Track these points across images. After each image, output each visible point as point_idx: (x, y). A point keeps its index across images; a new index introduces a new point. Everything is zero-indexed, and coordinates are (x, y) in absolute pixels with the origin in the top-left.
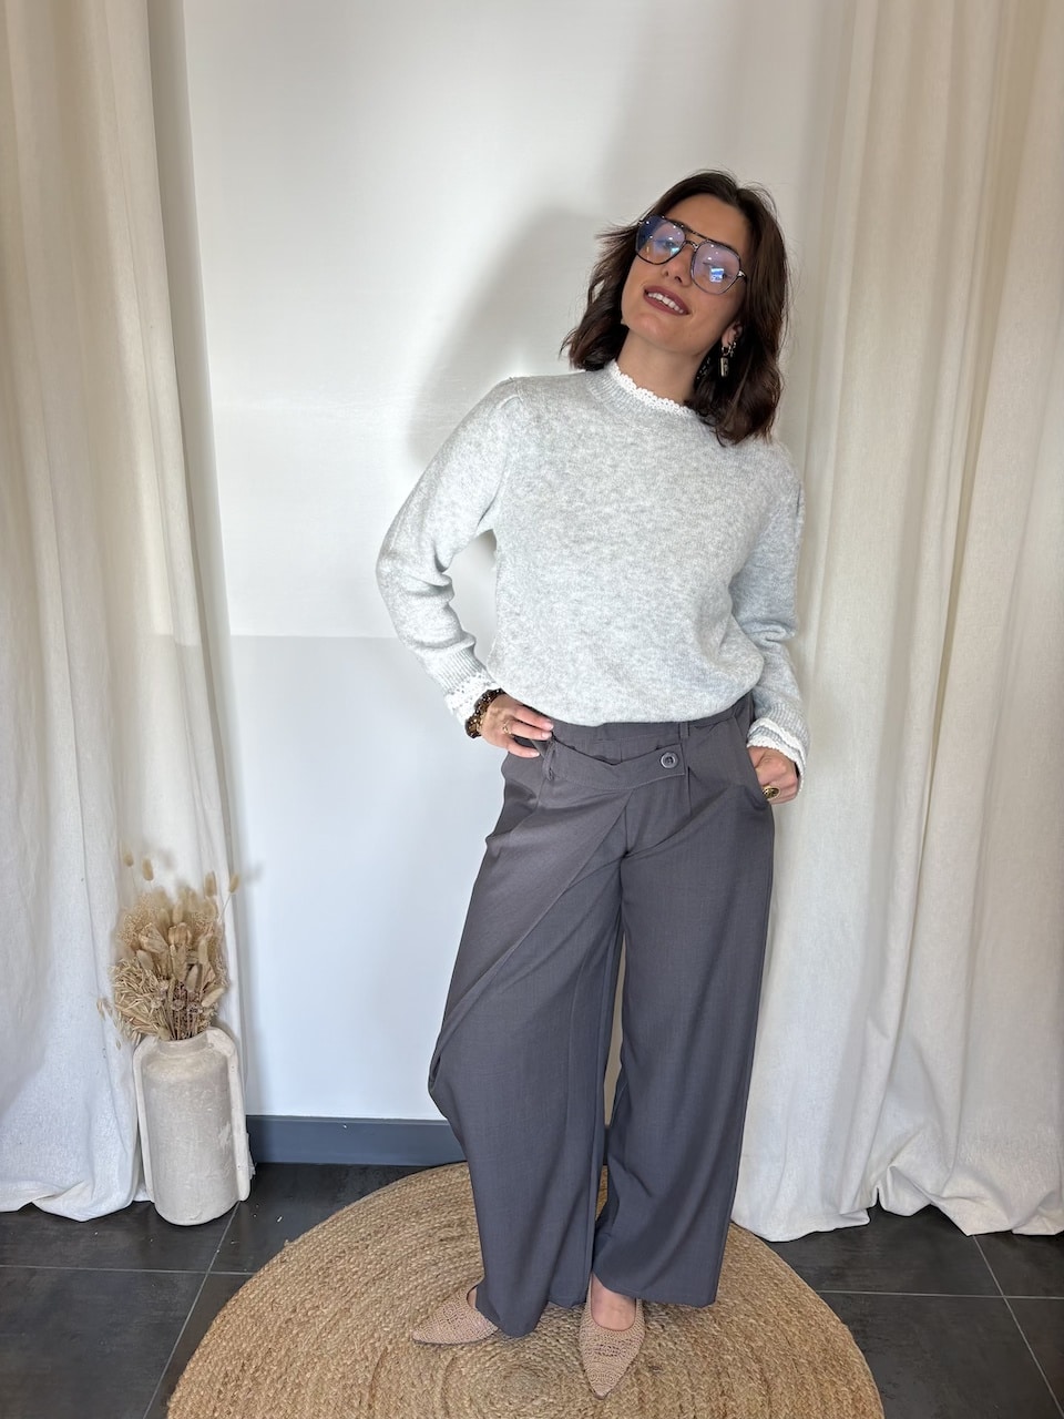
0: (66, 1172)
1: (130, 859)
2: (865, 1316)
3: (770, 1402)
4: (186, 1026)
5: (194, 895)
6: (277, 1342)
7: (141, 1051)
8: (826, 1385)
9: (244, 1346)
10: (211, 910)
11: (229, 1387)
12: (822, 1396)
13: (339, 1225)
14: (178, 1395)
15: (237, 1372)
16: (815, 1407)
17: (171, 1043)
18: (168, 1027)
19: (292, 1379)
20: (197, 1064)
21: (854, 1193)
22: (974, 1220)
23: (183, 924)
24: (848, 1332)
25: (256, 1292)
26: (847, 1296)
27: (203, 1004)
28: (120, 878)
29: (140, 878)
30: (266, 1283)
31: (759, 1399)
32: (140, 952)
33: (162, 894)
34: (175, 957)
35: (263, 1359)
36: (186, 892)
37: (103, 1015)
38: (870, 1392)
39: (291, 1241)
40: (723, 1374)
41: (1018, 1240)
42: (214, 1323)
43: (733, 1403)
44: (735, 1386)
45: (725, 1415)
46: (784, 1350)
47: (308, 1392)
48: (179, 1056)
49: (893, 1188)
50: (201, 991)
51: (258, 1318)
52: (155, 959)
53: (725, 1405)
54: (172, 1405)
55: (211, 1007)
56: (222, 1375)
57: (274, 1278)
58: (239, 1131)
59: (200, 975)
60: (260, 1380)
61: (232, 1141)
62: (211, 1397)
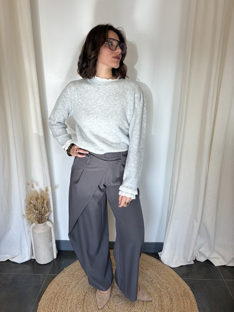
0: (16, 253)
1: (29, 183)
2: (193, 284)
3: (172, 303)
4: (42, 221)
5: (43, 191)
6: (63, 290)
7: (32, 226)
8: (184, 299)
9: (55, 291)
10: (47, 195)
11: (52, 300)
12: (183, 301)
13: (76, 264)
14: (41, 302)
15: (54, 297)
16: (182, 304)
17: (39, 224)
18: (38, 221)
19: (66, 298)
20: (44, 229)
21: (191, 257)
22: (217, 262)
23: (41, 198)
24: (189, 288)
25: (58, 279)
26: (189, 280)
28: (27, 188)
29: (31, 188)
30: (60, 277)
31: (170, 302)
32: (31, 204)
33: (36, 191)
34: (39, 206)
35: (60, 294)
36: (41, 191)
37: (23, 218)
38: (194, 301)
39: (66, 268)
40: (161, 297)
41: (227, 267)
42: (49, 286)
43: (164, 303)
44: (164, 299)
45: (162, 306)
46: (175, 292)
47: (69, 301)
48: (40, 227)
49: (199, 256)
50: (45, 213)
51: (58, 285)
52: (35, 206)
53: (162, 304)
54: (39, 304)
55: (47, 216)
56: (50, 297)
57: (62, 276)
58: (54, 244)
59: (45, 209)
60: (59, 299)
61: (52, 246)
62: (48, 302)
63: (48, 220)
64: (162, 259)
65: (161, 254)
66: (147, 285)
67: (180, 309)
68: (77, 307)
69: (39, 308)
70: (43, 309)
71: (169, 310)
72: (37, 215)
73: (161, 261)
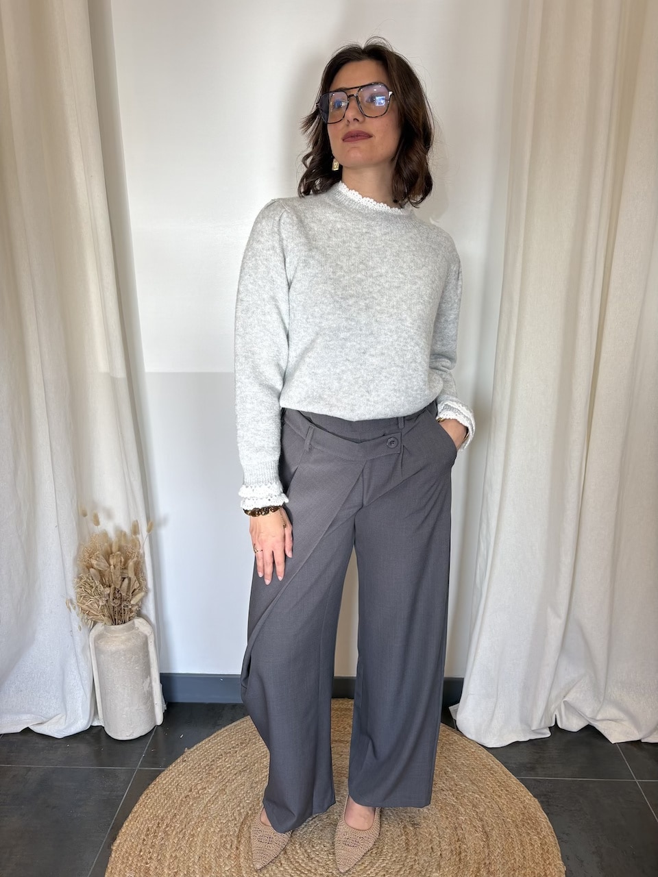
0: (49, 708)
1: (85, 513)
2: (548, 792)
3: (488, 845)
4: (121, 616)
5: (125, 534)
6: (180, 809)
7: (94, 632)
8: (523, 835)
9: (159, 812)
10: (136, 544)
11: (150, 837)
12: (521, 840)
13: (218, 739)
14: (118, 841)
15: (155, 828)
16: (517, 849)
17: (113, 626)
18: (110, 617)
19: (189, 831)
20: (129, 640)
21: (540, 717)
22: (617, 734)
23: (118, 553)
24: (538, 803)
25: (167, 779)
26: (538, 781)
27: (132, 602)
28: (79, 525)
29: (92, 525)
30: (173, 774)
31: (482, 843)
32: (92, 570)
33: (105, 534)
34: (114, 574)
35: (171, 820)
36: (121, 534)
37: (70, 609)
38: (552, 840)
39: (189, 749)
40: (459, 828)
41: (645, 746)
42: (141, 798)
43: (465, 846)
44: (466, 836)
45: (460, 853)
46: (497, 814)
47: (199, 840)
48: (117, 635)
49: (566, 714)
50: (130, 594)
51: (168, 795)
52: (101, 574)
53: (460, 847)
54: (114, 848)
55: (137, 604)
56: (145, 830)
57: (178, 771)
58: (155, 682)
59: (129, 583)
60: (169, 833)
61: (152, 688)
62: (138, 843)
64: (459, 724)
65: (456, 711)
67: (513, 861)
68: (220, 856)
69: (112, 859)
70: (125, 861)
71: (479, 863)
72: (107, 601)
73: (457, 729)
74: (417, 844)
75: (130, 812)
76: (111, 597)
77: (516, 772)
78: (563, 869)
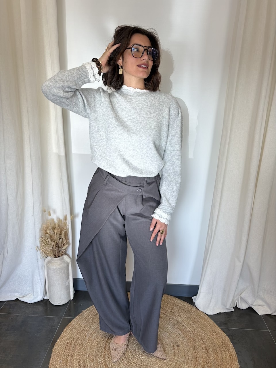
0: (26, 291)
1: (45, 210)
2: (233, 334)
3: (208, 355)
4: (58, 254)
5: (61, 220)
6: (80, 335)
7: (46, 260)
8: (222, 351)
9: (72, 336)
10: (66, 224)
11: (68, 346)
12: (222, 354)
14: (55, 348)
15: (70, 342)
16: (220, 357)
17: (54, 258)
18: (54, 254)
19: (84, 344)
20: (61, 264)
21: (230, 303)
22: (261, 311)
23: (58, 228)
24: (228, 338)
25: (75, 322)
26: (228, 329)
27: (63, 249)
28: (43, 216)
29: (47, 216)
30: (78, 320)
31: (205, 354)
32: (47, 235)
33: (53, 220)
34: (56, 236)
35: (77, 339)
36: (59, 220)
37: (37, 250)
38: (234, 354)
39: (84, 310)
40: (196, 348)
41: (273, 317)
42: (64, 330)
43: (198, 355)
44: (199, 351)
45: (196, 358)
46: (212, 342)
47: (88, 348)
48: (56, 262)
49: (240, 302)
50: (62, 245)
51: (76, 329)
53: (196, 355)
54: (53, 350)
55: (65, 249)
56: (66, 343)
57: (80, 319)
58: (71, 282)
59: (62, 241)
60: (76, 345)
61: (69, 284)
62: (63, 349)
63: (66, 254)
64: (196, 304)
65: (195, 299)
66: (178, 333)
67: (218, 362)
68: (97, 355)
69: (53, 355)
70: (58, 356)
71: (204, 363)
72: (53, 248)
73: (196, 307)
74: (178, 354)
75: (60, 335)
76: (55, 246)
77: (220, 325)
78: (239, 366)
